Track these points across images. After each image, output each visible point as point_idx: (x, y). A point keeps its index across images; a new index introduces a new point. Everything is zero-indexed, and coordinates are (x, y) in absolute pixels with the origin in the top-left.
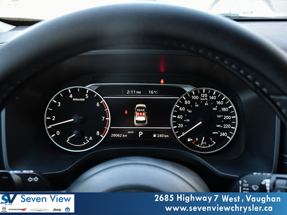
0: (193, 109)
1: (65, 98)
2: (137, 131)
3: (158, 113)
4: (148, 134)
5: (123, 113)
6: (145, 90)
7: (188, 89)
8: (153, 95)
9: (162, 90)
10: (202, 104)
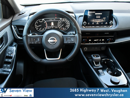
0: (62, 22)
1: (38, 22)
2: (52, 27)
3: (56, 23)
4: (54, 27)
5: (49, 24)
6: (53, 19)
7: (61, 19)
8: (54, 20)
9: (56, 19)
10: (63, 22)
